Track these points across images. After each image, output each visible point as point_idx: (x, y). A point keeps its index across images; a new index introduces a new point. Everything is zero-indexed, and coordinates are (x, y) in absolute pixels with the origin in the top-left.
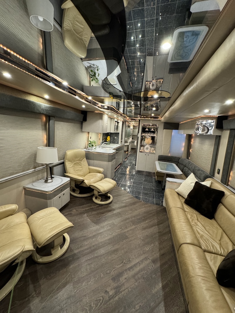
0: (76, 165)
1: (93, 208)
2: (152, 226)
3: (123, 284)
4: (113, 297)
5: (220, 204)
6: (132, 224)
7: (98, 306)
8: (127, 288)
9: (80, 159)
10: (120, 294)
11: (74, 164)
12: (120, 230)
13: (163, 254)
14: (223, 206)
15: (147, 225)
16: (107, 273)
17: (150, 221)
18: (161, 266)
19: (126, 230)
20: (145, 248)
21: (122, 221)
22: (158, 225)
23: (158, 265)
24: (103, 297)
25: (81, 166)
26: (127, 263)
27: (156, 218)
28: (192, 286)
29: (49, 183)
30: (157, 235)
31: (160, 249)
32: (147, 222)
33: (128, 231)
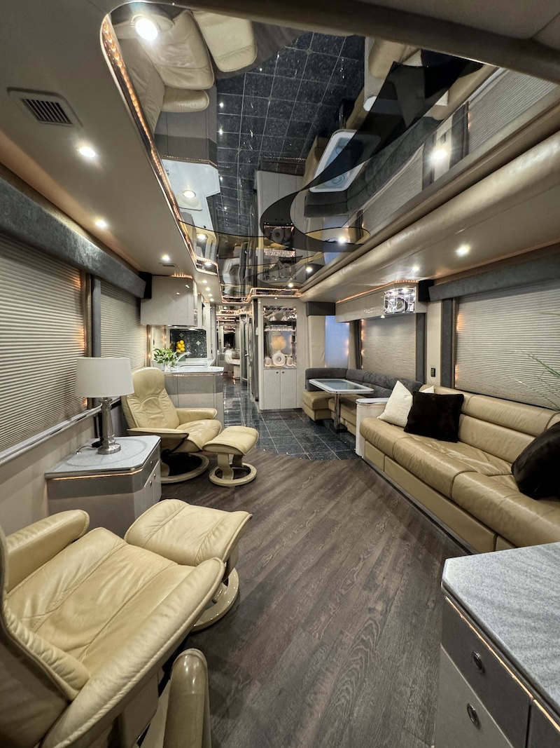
0: (149, 406)
1: (225, 498)
2: (362, 492)
3: (387, 587)
4: (387, 611)
5: (462, 416)
6: (327, 501)
7: (376, 634)
8: (398, 589)
9: (155, 391)
10: (395, 602)
11: (145, 403)
12: (314, 515)
13: (410, 524)
14: (467, 417)
15: (353, 493)
16: (348, 585)
17: (353, 486)
18: (420, 539)
19: (325, 512)
20: (377, 526)
21: (306, 501)
22: (370, 488)
23: (414, 540)
24: (370, 619)
25: (159, 408)
26: (368, 558)
27: (357, 479)
28: (507, 513)
29: (111, 452)
30: (380, 502)
31: (400, 519)
32: (348, 489)
33: (329, 512)
